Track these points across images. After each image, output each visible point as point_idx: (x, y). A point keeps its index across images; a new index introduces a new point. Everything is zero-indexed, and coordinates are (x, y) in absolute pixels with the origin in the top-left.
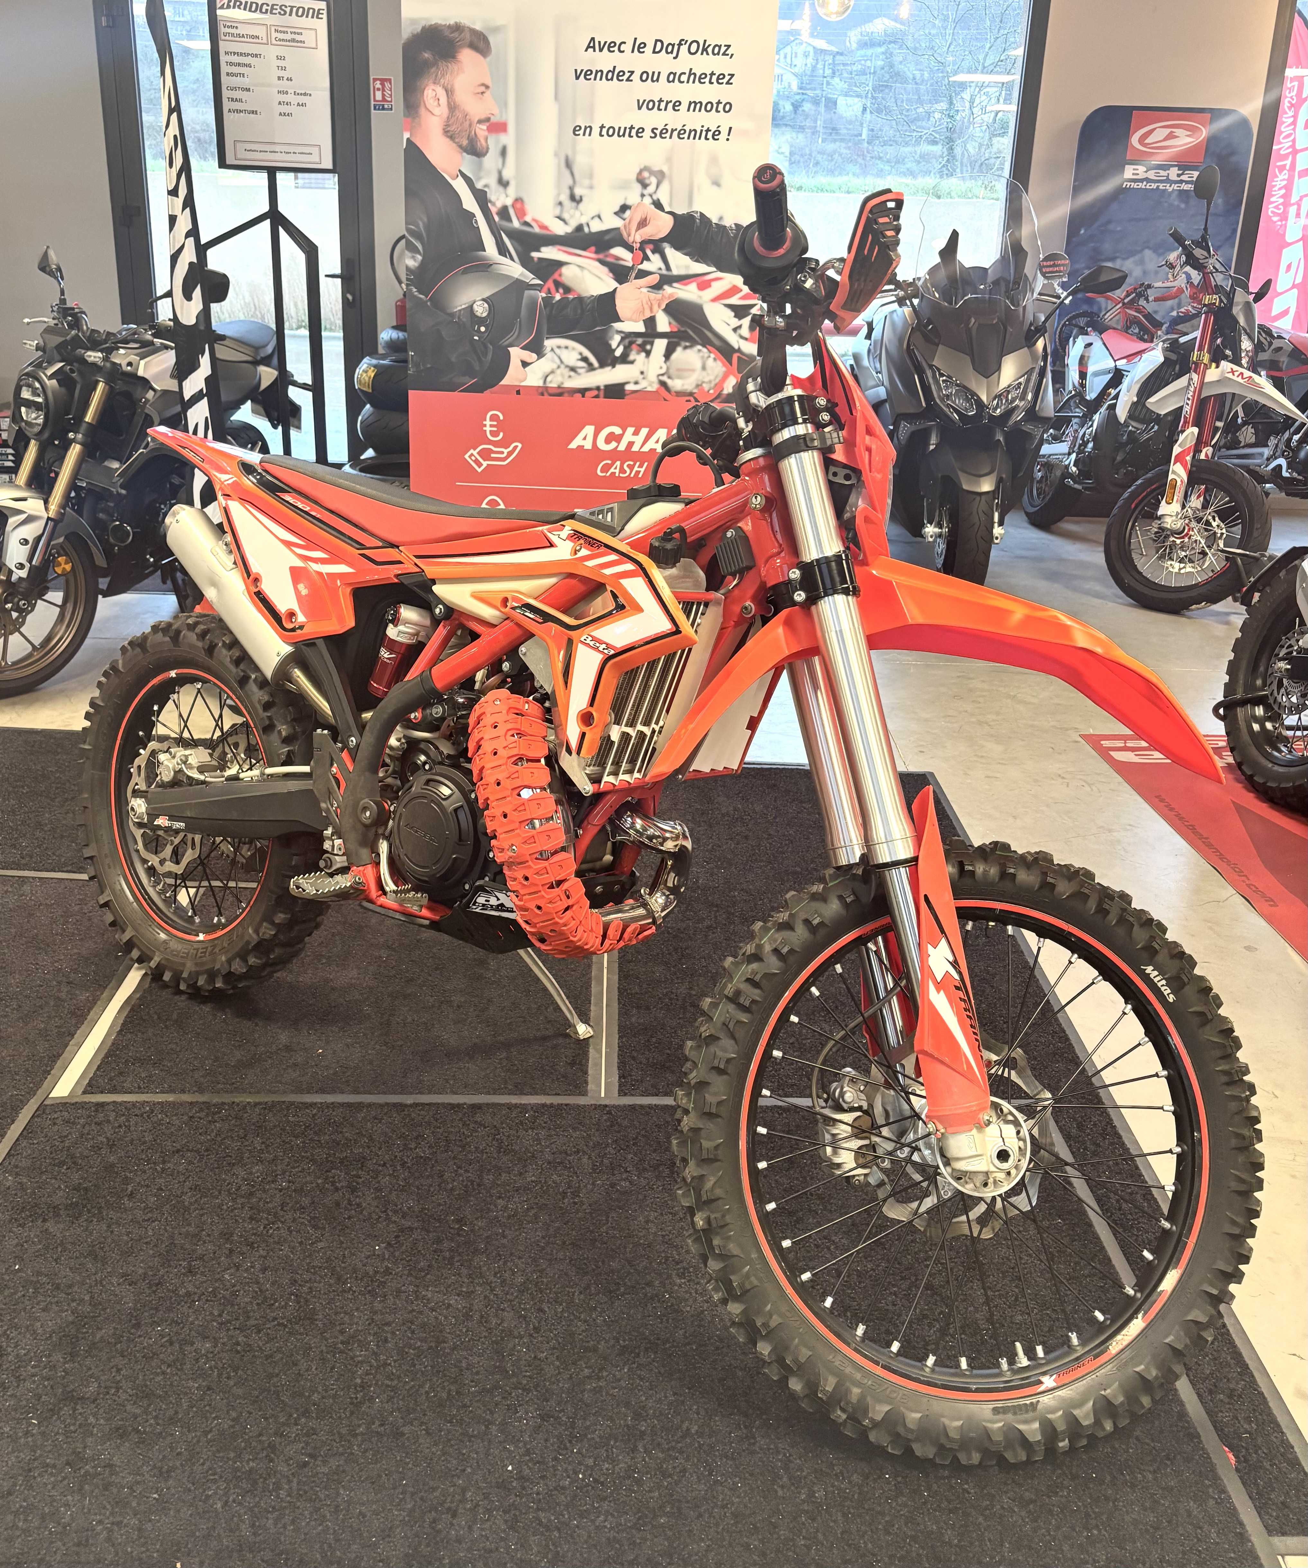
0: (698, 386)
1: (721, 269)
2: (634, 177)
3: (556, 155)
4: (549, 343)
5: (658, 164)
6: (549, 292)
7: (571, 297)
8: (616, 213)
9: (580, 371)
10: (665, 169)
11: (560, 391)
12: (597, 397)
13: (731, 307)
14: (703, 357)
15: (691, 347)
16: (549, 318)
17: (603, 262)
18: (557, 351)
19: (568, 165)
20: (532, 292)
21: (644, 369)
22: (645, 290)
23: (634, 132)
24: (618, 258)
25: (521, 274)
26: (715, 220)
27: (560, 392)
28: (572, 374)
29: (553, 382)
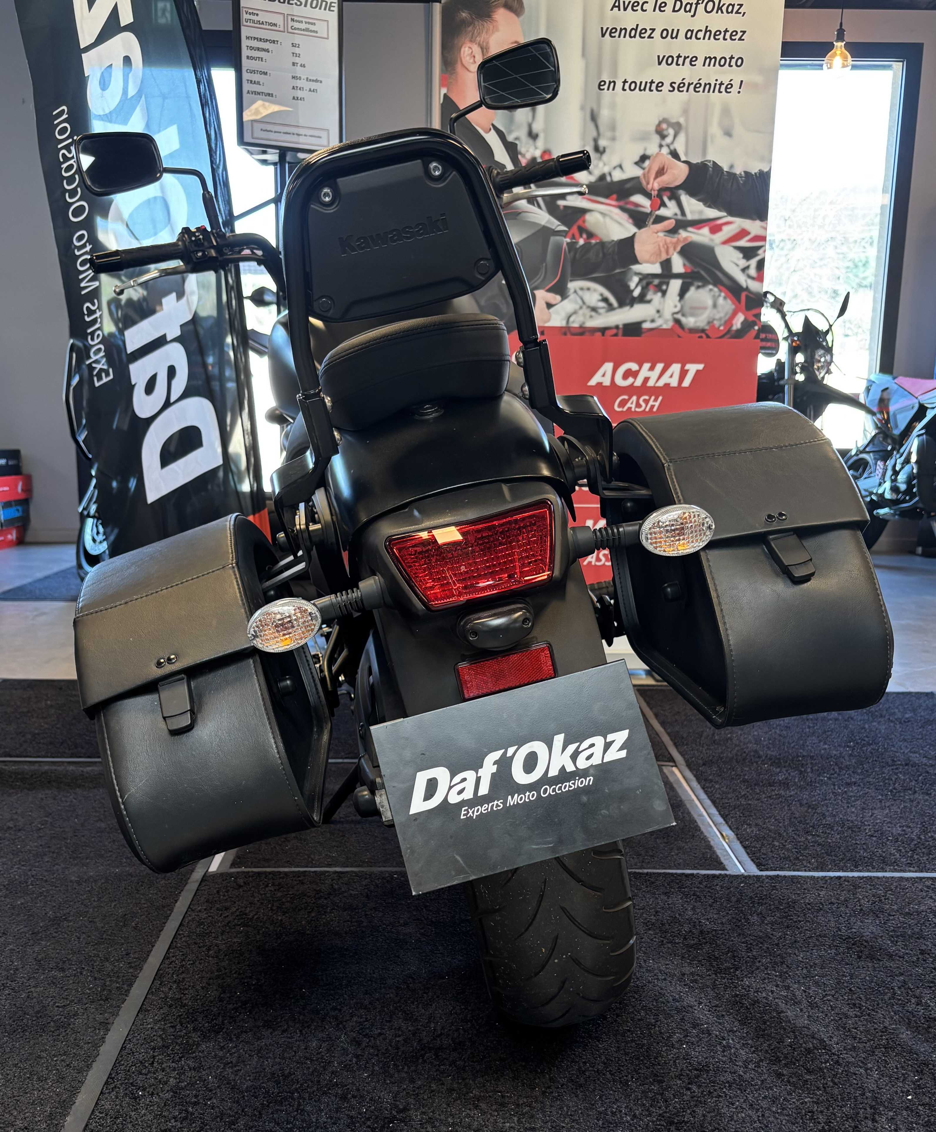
0: (709, 323)
1: (731, 214)
2: (653, 128)
3: (582, 108)
4: (572, 285)
5: (675, 114)
6: (573, 237)
7: (593, 241)
8: (636, 163)
9: (602, 311)
10: (682, 120)
11: (581, 330)
12: (616, 335)
13: (740, 249)
14: (714, 296)
15: (703, 286)
16: (574, 261)
17: (623, 209)
18: (580, 293)
19: (594, 118)
20: (558, 238)
21: (660, 308)
22: (661, 234)
23: (654, 86)
24: (637, 205)
25: (548, 221)
26: (726, 169)
27: (583, 331)
28: (593, 314)
29: (575, 324)
